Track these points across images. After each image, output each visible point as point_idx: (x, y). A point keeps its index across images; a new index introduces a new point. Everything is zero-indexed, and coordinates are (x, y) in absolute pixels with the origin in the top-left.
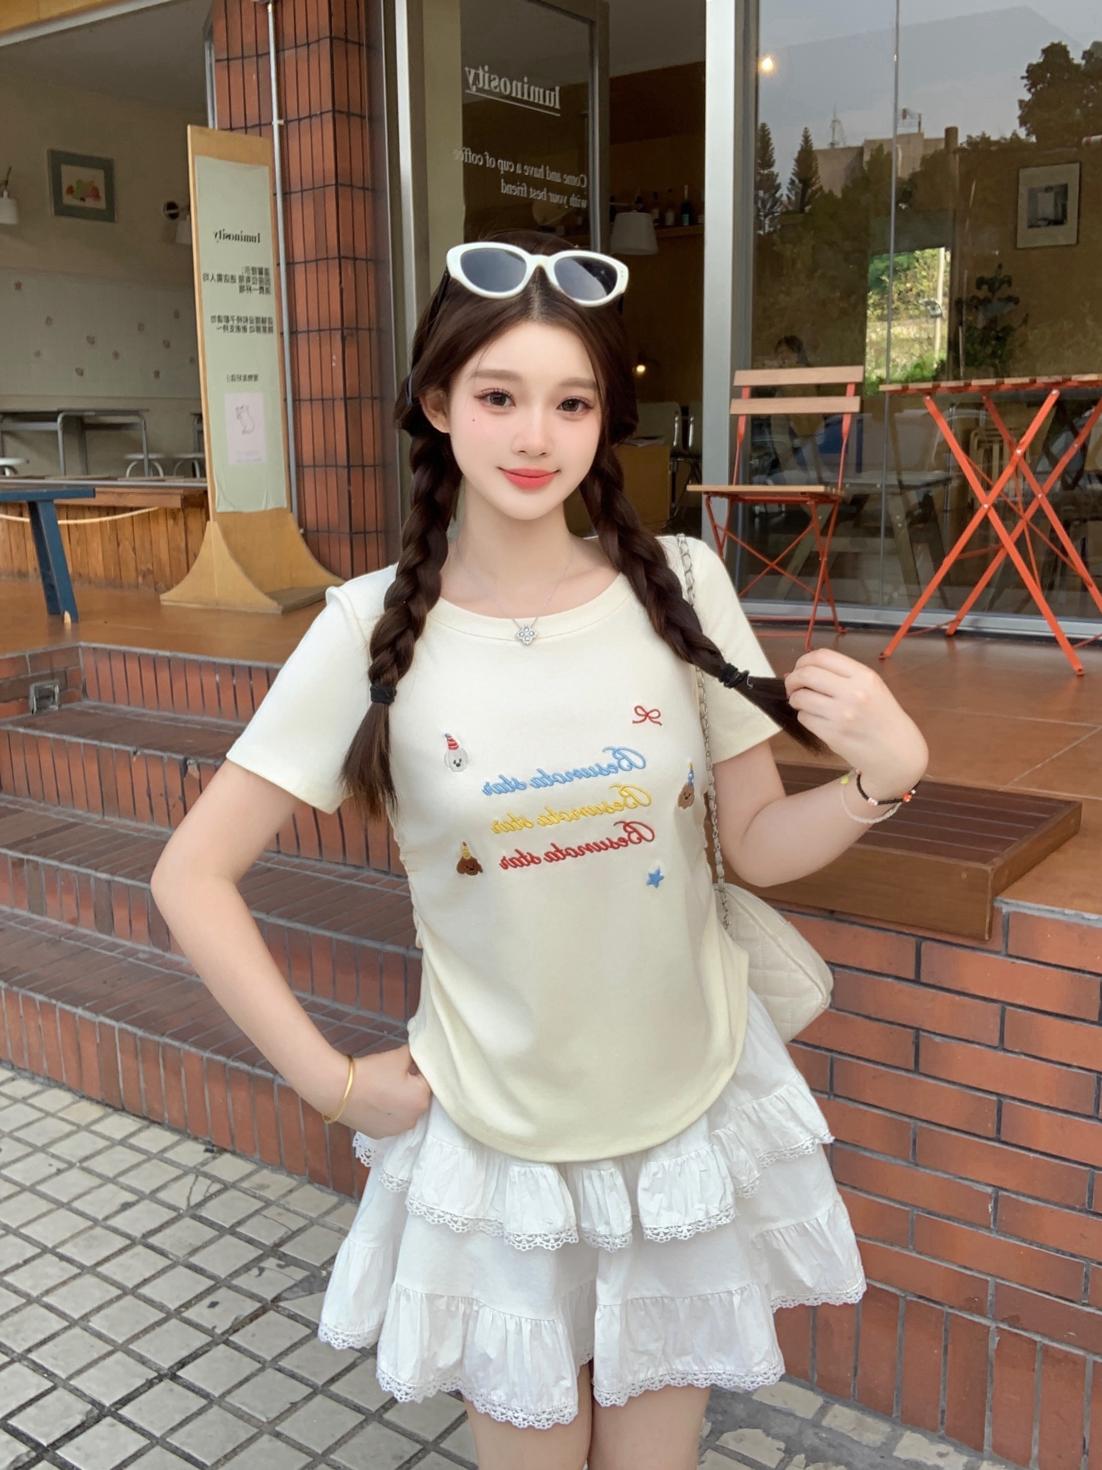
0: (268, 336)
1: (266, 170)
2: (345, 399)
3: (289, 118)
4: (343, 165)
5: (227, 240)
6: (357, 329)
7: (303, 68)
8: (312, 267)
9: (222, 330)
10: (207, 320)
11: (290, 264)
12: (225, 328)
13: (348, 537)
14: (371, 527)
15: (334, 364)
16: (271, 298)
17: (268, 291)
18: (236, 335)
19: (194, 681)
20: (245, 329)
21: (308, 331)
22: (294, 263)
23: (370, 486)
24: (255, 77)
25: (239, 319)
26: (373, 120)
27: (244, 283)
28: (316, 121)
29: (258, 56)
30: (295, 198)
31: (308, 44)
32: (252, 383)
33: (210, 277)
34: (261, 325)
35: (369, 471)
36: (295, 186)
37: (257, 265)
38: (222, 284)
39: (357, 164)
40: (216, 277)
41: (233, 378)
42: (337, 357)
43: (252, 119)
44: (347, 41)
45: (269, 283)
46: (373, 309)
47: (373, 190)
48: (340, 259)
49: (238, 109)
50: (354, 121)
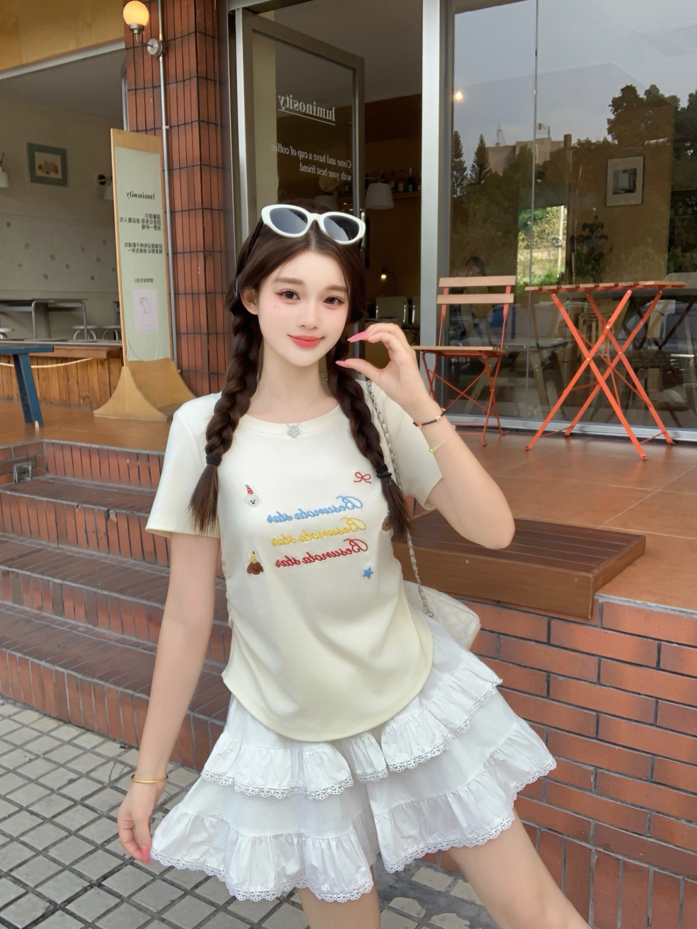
0: (159, 255)
1: (158, 156)
2: (206, 293)
3: (172, 125)
4: (205, 154)
5: (134, 198)
6: (213, 251)
7: (181, 95)
8: (186, 214)
9: (131, 252)
10: (122, 245)
11: (172, 212)
12: (133, 250)
13: (207, 375)
14: (221, 370)
15: (199, 273)
16: (161, 233)
17: (160, 229)
18: (140, 255)
19: (113, 462)
20: (145, 251)
21: (184, 253)
22: (175, 212)
23: (221, 346)
24: (151, 102)
25: (142, 245)
26: (223, 125)
27: (145, 224)
28: (188, 127)
29: (153, 88)
30: (176, 173)
31: (184, 81)
32: (149, 283)
33: (124, 220)
34: (155, 249)
35: (220, 336)
36: (176, 166)
37: (153, 213)
38: (132, 224)
39: (213, 153)
40: (128, 220)
41: (138, 281)
42: (201, 268)
43: (150, 126)
44: (207, 79)
45: (159, 222)
46: (223, 240)
47: (223, 168)
48: (203, 209)
49: (141, 119)
50: (211, 127)
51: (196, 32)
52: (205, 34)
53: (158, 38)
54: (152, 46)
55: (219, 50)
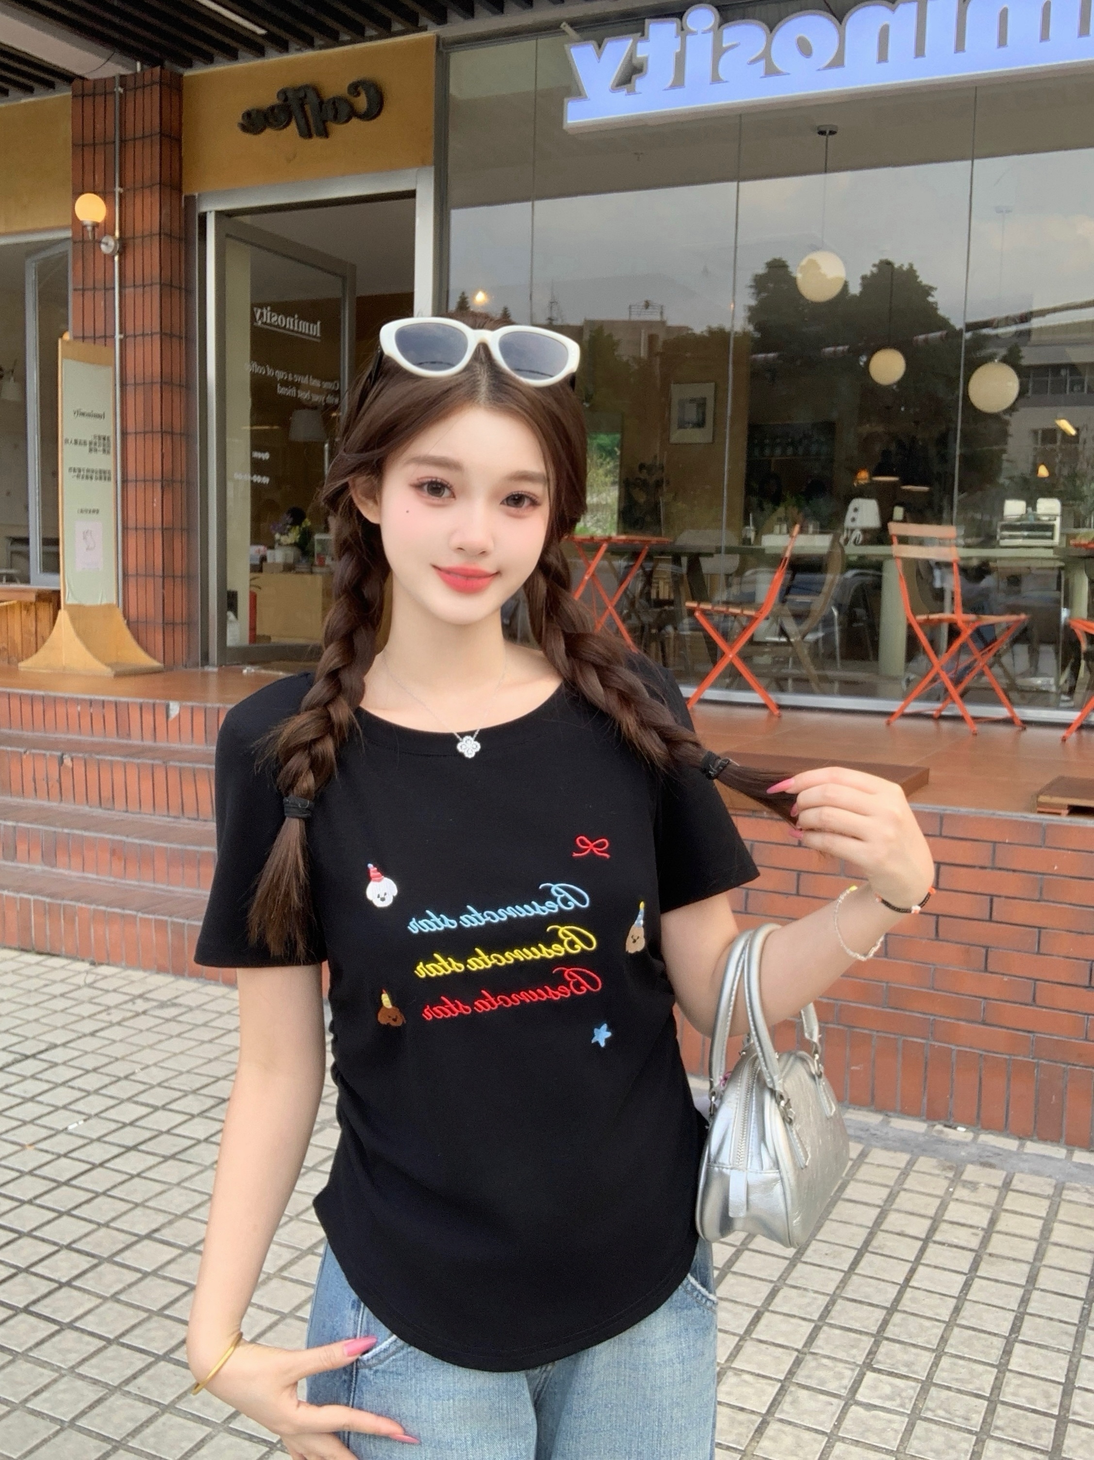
0: (106, 484)
1: (111, 369)
2: (163, 529)
3: (128, 333)
4: (167, 370)
5: (82, 417)
6: (173, 481)
7: (139, 302)
8: (140, 438)
9: (75, 477)
10: (66, 470)
11: (124, 436)
12: (78, 476)
13: (161, 626)
14: (178, 620)
15: (156, 505)
16: (111, 457)
17: (109, 452)
18: (84, 481)
19: (61, 711)
20: (91, 477)
21: (138, 482)
23: (178, 592)
24: (102, 304)
25: (88, 471)
26: (188, 340)
27: (92, 446)
28: (148, 339)
29: (105, 289)
30: (130, 389)
31: (144, 286)
32: (95, 515)
33: (70, 442)
34: (103, 475)
35: (178, 581)
36: (130, 380)
37: (102, 434)
38: (78, 447)
39: (176, 369)
40: (73, 442)
41: (82, 511)
42: (158, 500)
43: (100, 332)
44: (171, 286)
45: (109, 446)
46: (184, 469)
47: (187, 386)
48: (162, 433)
49: (89, 323)
50: (175, 340)
51: (160, 234)
52: (171, 237)
53: (113, 235)
54: (107, 244)
55: (186, 254)
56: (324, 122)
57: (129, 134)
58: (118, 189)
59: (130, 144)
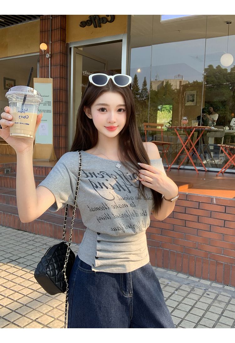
0: (50, 113)
2: (59, 125)
3: (52, 77)
4: (61, 86)
6: (62, 114)
7: (55, 69)
14: (63, 147)
17: (50, 105)
23: (63, 140)
24: (46, 70)
25: (43, 110)
26: (66, 79)
27: (45, 104)
28: (57, 78)
29: (47, 67)
31: (56, 66)
32: (45, 121)
34: (48, 111)
35: (63, 138)
44: (63, 66)
45: (51, 103)
46: (65, 110)
47: (66, 90)
50: (63, 79)
51: (60, 53)
52: (63, 53)
53: (49, 53)
54: (48, 55)
55: (66, 58)
56: (100, 23)
57: (53, 29)
58: (50, 42)
59: (53, 31)
